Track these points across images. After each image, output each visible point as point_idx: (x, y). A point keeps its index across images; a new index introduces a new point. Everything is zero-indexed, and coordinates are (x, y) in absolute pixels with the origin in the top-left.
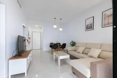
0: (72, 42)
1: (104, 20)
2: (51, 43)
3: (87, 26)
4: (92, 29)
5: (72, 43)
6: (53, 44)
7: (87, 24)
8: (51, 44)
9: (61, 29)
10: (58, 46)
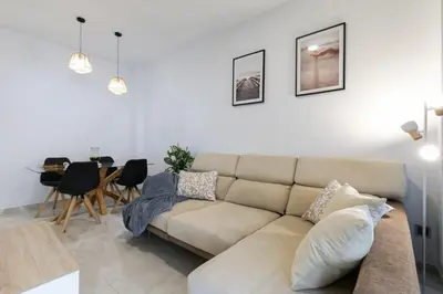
0: (176, 154)
1: (302, 69)
2: (49, 161)
3: (241, 85)
4: (260, 99)
5: (173, 158)
6: (67, 165)
7: (239, 78)
8: (55, 168)
9: (117, 87)
10: (102, 174)
